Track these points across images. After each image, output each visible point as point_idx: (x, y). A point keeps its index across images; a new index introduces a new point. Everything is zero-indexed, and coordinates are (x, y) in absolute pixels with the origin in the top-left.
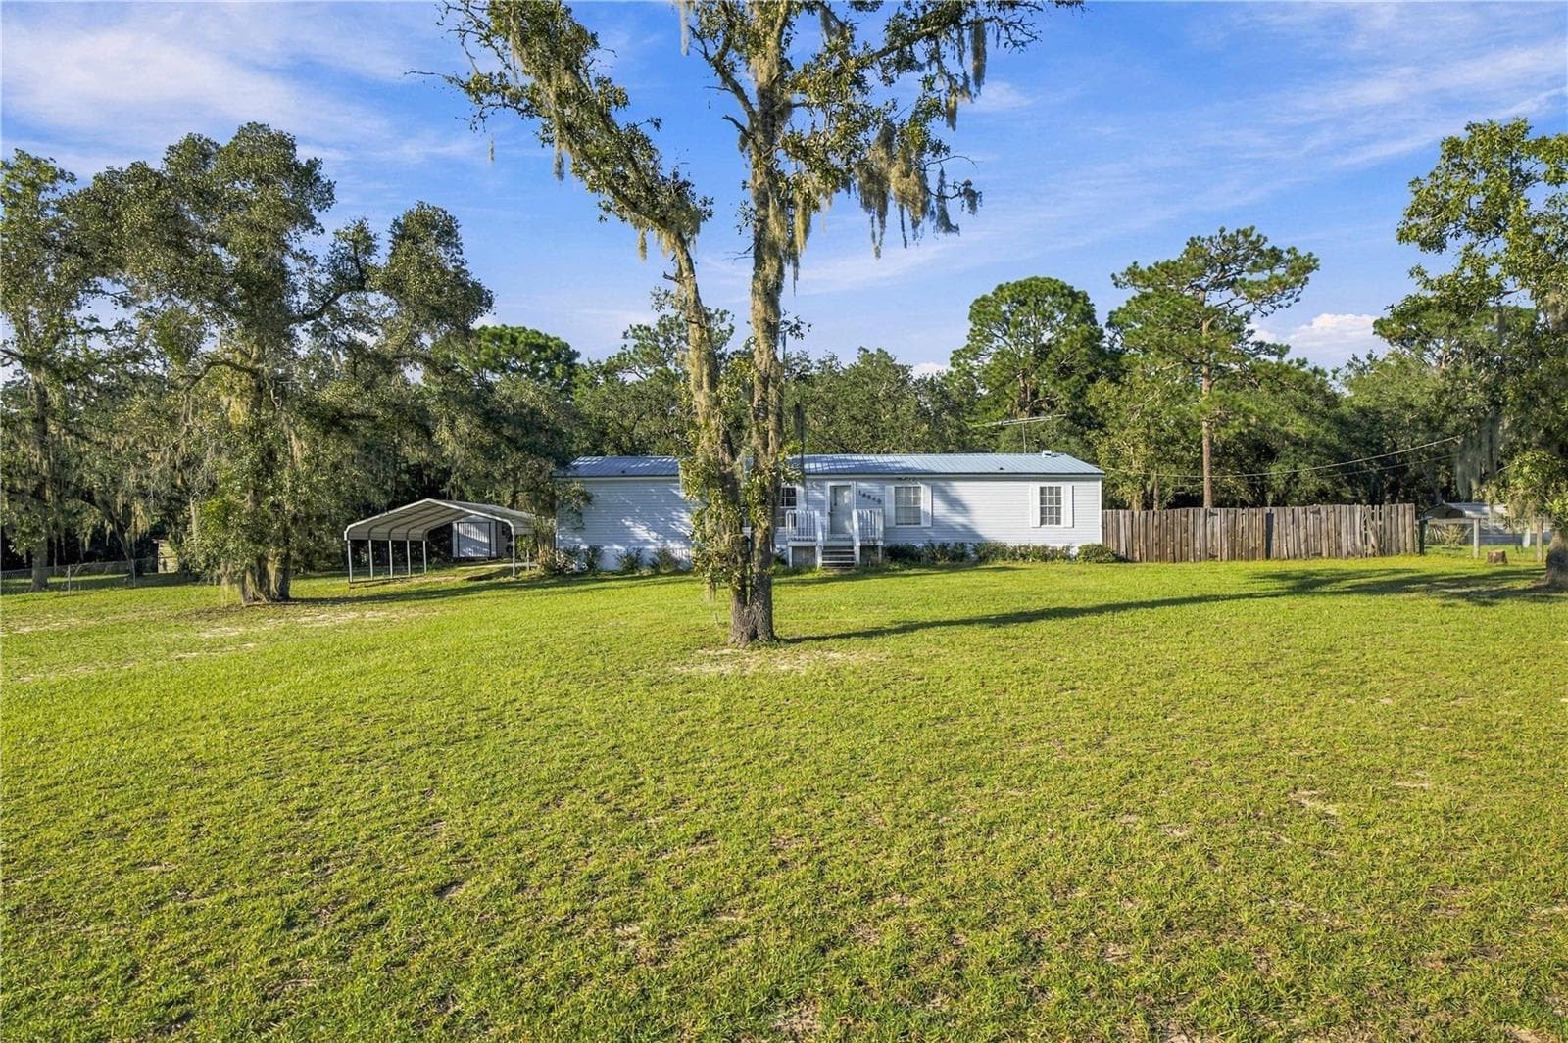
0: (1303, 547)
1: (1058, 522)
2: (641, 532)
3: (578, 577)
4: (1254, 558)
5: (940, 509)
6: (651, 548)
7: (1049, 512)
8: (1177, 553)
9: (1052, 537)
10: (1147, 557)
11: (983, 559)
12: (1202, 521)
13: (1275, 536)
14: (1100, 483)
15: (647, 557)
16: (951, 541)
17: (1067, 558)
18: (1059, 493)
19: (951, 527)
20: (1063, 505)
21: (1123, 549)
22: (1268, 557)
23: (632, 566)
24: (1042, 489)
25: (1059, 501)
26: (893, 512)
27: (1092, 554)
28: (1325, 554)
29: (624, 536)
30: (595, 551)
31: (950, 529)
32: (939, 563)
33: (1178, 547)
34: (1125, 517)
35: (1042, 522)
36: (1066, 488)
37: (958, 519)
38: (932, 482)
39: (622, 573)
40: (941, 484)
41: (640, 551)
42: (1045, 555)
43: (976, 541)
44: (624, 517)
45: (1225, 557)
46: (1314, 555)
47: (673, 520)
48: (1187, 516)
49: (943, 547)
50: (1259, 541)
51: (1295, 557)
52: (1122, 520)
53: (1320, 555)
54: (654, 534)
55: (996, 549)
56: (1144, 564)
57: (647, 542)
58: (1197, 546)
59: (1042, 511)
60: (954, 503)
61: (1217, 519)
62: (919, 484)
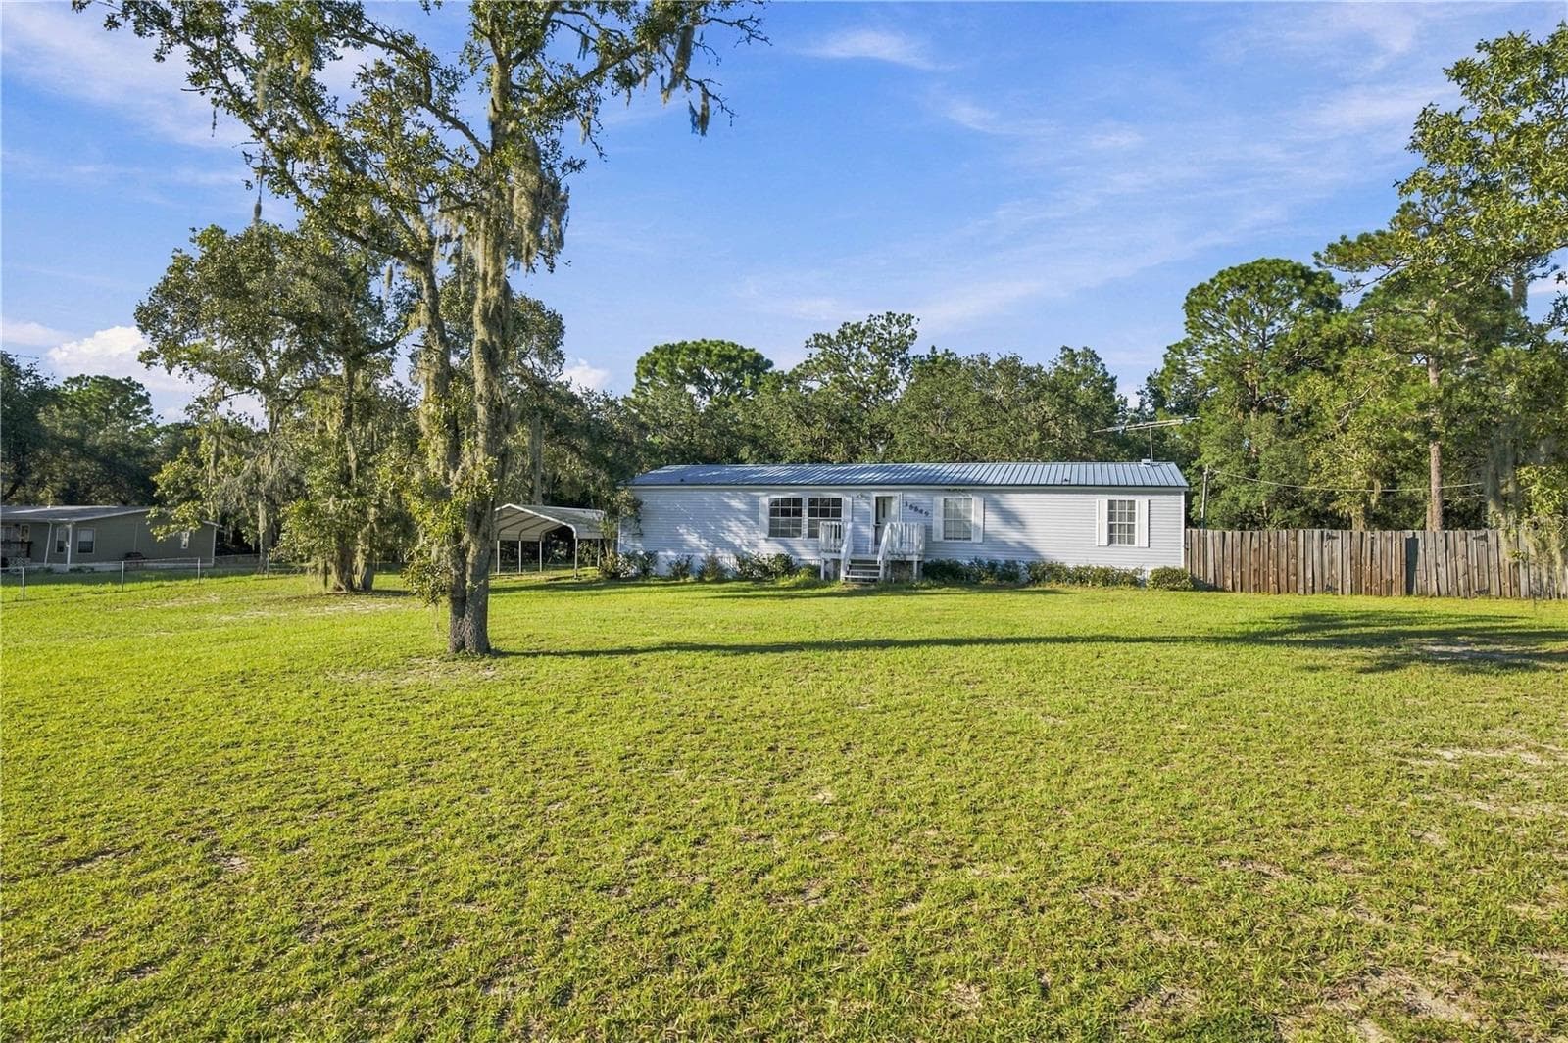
0: (1461, 582)
1: (1131, 541)
2: (693, 539)
3: (632, 581)
4: (1389, 593)
5: (993, 523)
6: (702, 555)
7: (1119, 529)
8: (1283, 582)
9: (1120, 558)
10: (1240, 586)
11: (1036, 579)
12: (1316, 543)
13: (1420, 565)
14: (1183, 497)
15: (697, 564)
16: (1001, 558)
17: (1135, 582)
18: (1132, 507)
19: (1005, 543)
20: (1136, 523)
21: (1211, 575)
22: (1409, 592)
23: (680, 573)
24: (1111, 505)
25: (1131, 517)
26: (942, 524)
27: (1167, 579)
28: (1494, 591)
29: (678, 543)
30: (651, 557)
31: (1004, 545)
32: (984, 582)
33: (1283, 575)
34: (1213, 538)
35: (1111, 540)
36: (1141, 502)
37: (1012, 535)
38: (985, 495)
39: (671, 578)
40: (996, 496)
41: (689, 558)
42: (1108, 578)
43: (1028, 559)
44: (678, 524)
45: (1347, 590)
46: (1480, 592)
47: (723, 528)
48: (1296, 538)
49: (992, 566)
50: (1396, 570)
51: (1449, 594)
52: (1210, 541)
53: (1488, 591)
54: (704, 542)
55: (1051, 569)
56: (1238, 595)
57: (699, 550)
58: (1310, 575)
59: (1111, 528)
60: (1009, 517)
61: (1337, 543)
62: (970, 496)
